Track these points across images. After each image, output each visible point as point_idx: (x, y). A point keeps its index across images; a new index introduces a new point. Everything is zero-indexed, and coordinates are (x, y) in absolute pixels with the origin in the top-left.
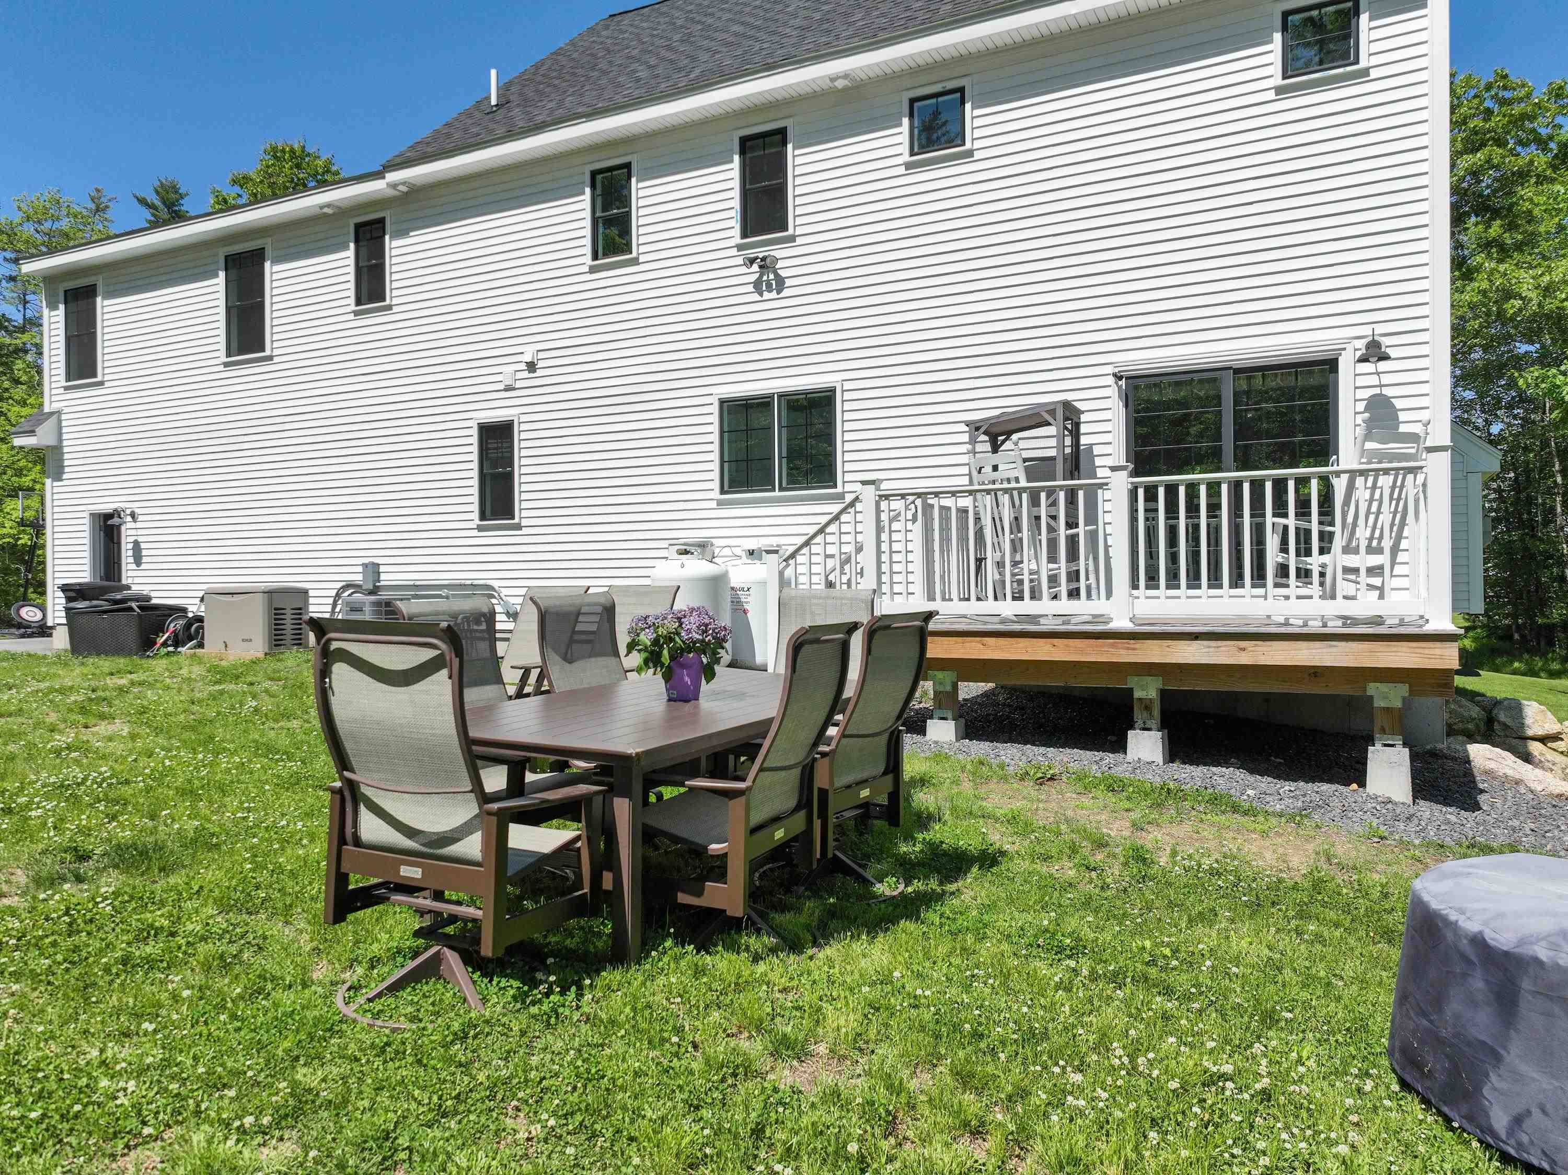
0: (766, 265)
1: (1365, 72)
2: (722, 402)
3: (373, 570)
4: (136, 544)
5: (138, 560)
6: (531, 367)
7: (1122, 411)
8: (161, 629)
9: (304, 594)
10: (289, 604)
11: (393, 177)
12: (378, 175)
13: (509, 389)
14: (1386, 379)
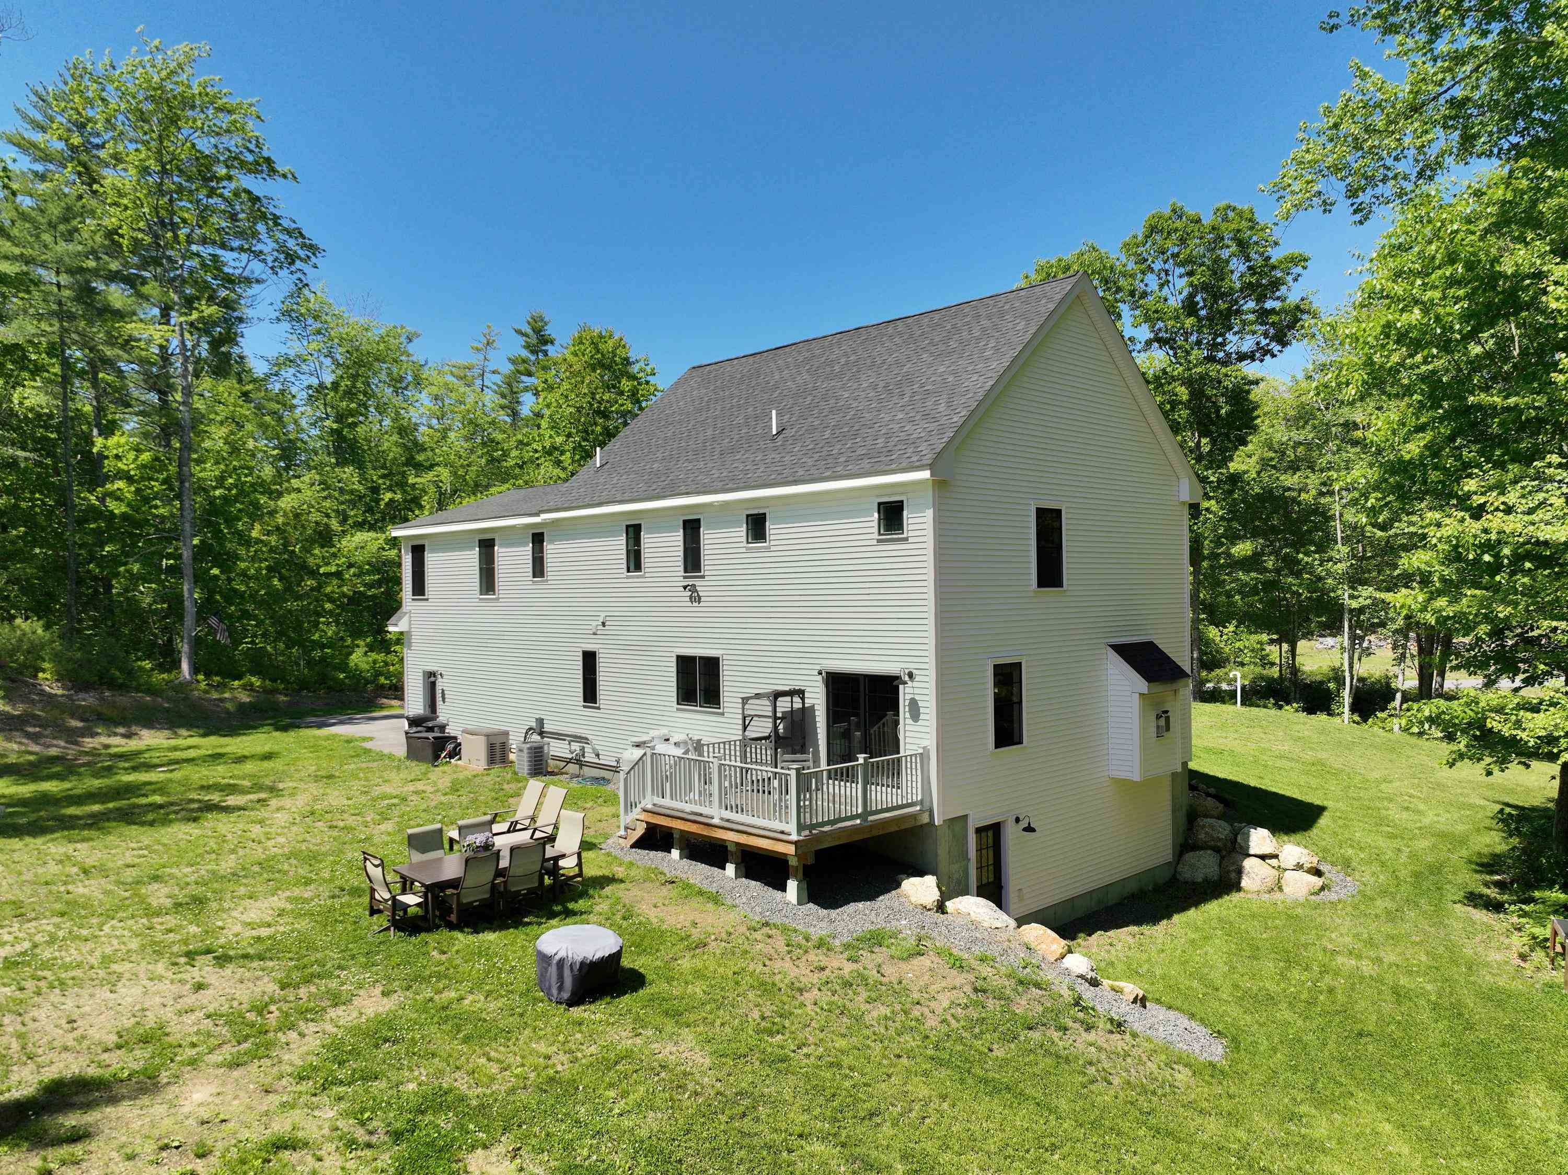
0: (693, 589)
1: (906, 539)
2: (678, 657)
3: (540, 722)
4: (443, 691)
5: (444, 700)
6: (604, 624)
7: (824, 690)
8: (443, 749)
9: (506, 734)
10: (498, 741)
11: (544, 516)
12: (537, 514)
13: (594, 634)
14: (917, 691)
